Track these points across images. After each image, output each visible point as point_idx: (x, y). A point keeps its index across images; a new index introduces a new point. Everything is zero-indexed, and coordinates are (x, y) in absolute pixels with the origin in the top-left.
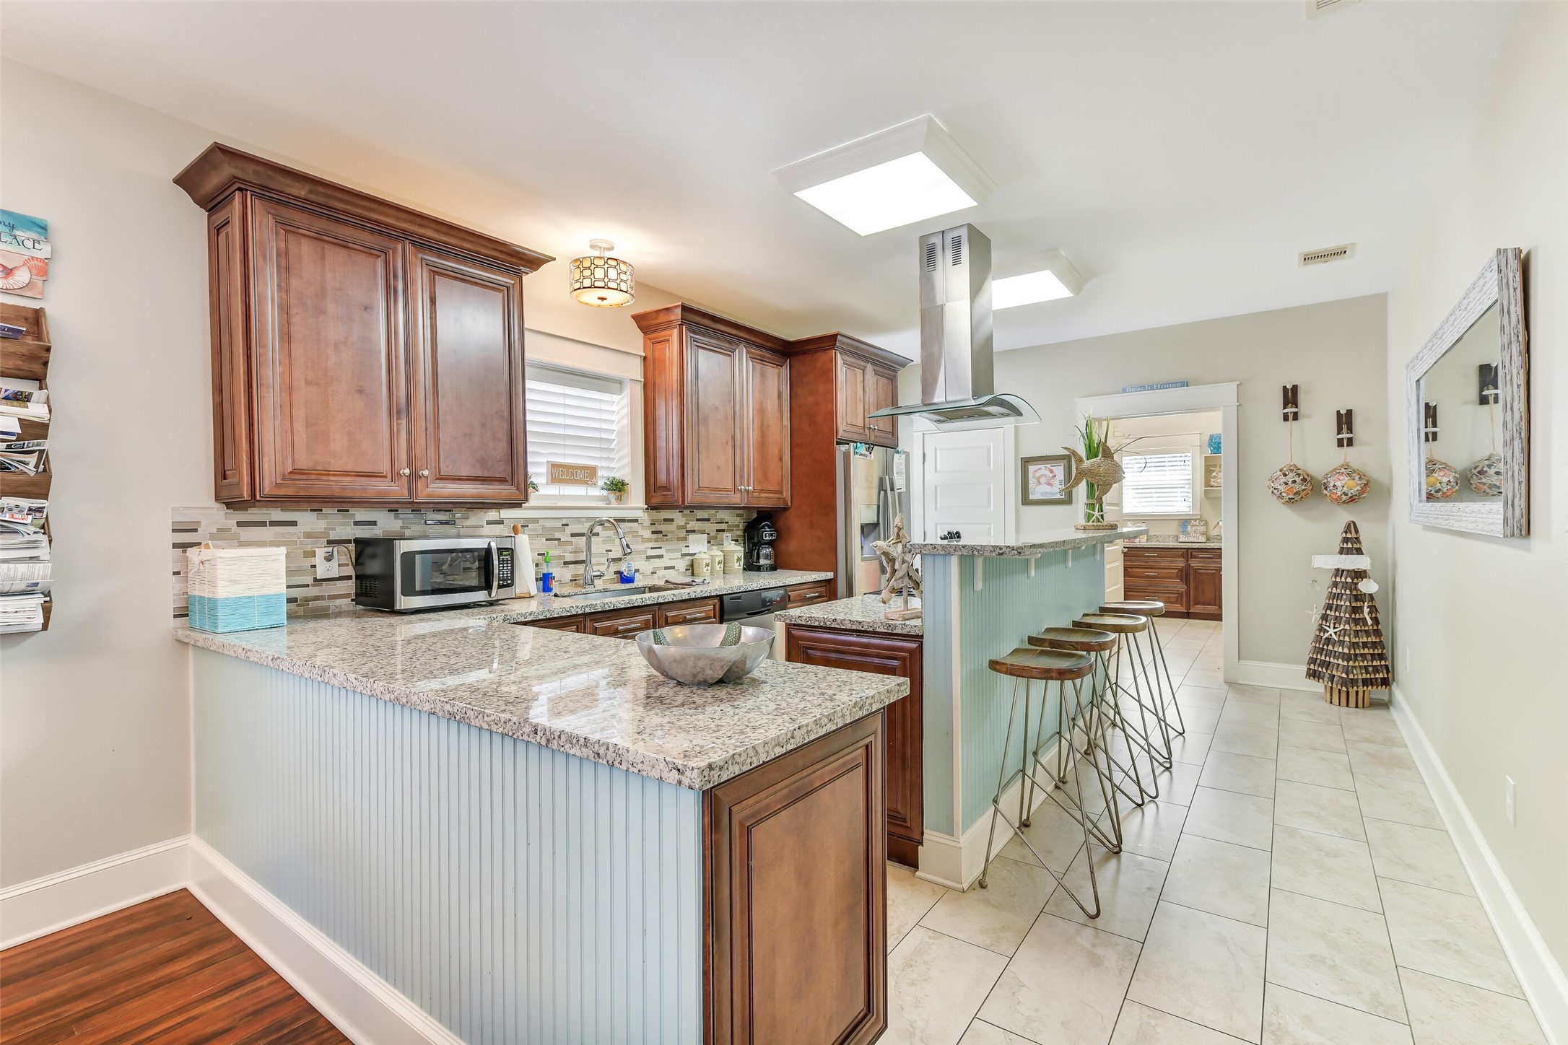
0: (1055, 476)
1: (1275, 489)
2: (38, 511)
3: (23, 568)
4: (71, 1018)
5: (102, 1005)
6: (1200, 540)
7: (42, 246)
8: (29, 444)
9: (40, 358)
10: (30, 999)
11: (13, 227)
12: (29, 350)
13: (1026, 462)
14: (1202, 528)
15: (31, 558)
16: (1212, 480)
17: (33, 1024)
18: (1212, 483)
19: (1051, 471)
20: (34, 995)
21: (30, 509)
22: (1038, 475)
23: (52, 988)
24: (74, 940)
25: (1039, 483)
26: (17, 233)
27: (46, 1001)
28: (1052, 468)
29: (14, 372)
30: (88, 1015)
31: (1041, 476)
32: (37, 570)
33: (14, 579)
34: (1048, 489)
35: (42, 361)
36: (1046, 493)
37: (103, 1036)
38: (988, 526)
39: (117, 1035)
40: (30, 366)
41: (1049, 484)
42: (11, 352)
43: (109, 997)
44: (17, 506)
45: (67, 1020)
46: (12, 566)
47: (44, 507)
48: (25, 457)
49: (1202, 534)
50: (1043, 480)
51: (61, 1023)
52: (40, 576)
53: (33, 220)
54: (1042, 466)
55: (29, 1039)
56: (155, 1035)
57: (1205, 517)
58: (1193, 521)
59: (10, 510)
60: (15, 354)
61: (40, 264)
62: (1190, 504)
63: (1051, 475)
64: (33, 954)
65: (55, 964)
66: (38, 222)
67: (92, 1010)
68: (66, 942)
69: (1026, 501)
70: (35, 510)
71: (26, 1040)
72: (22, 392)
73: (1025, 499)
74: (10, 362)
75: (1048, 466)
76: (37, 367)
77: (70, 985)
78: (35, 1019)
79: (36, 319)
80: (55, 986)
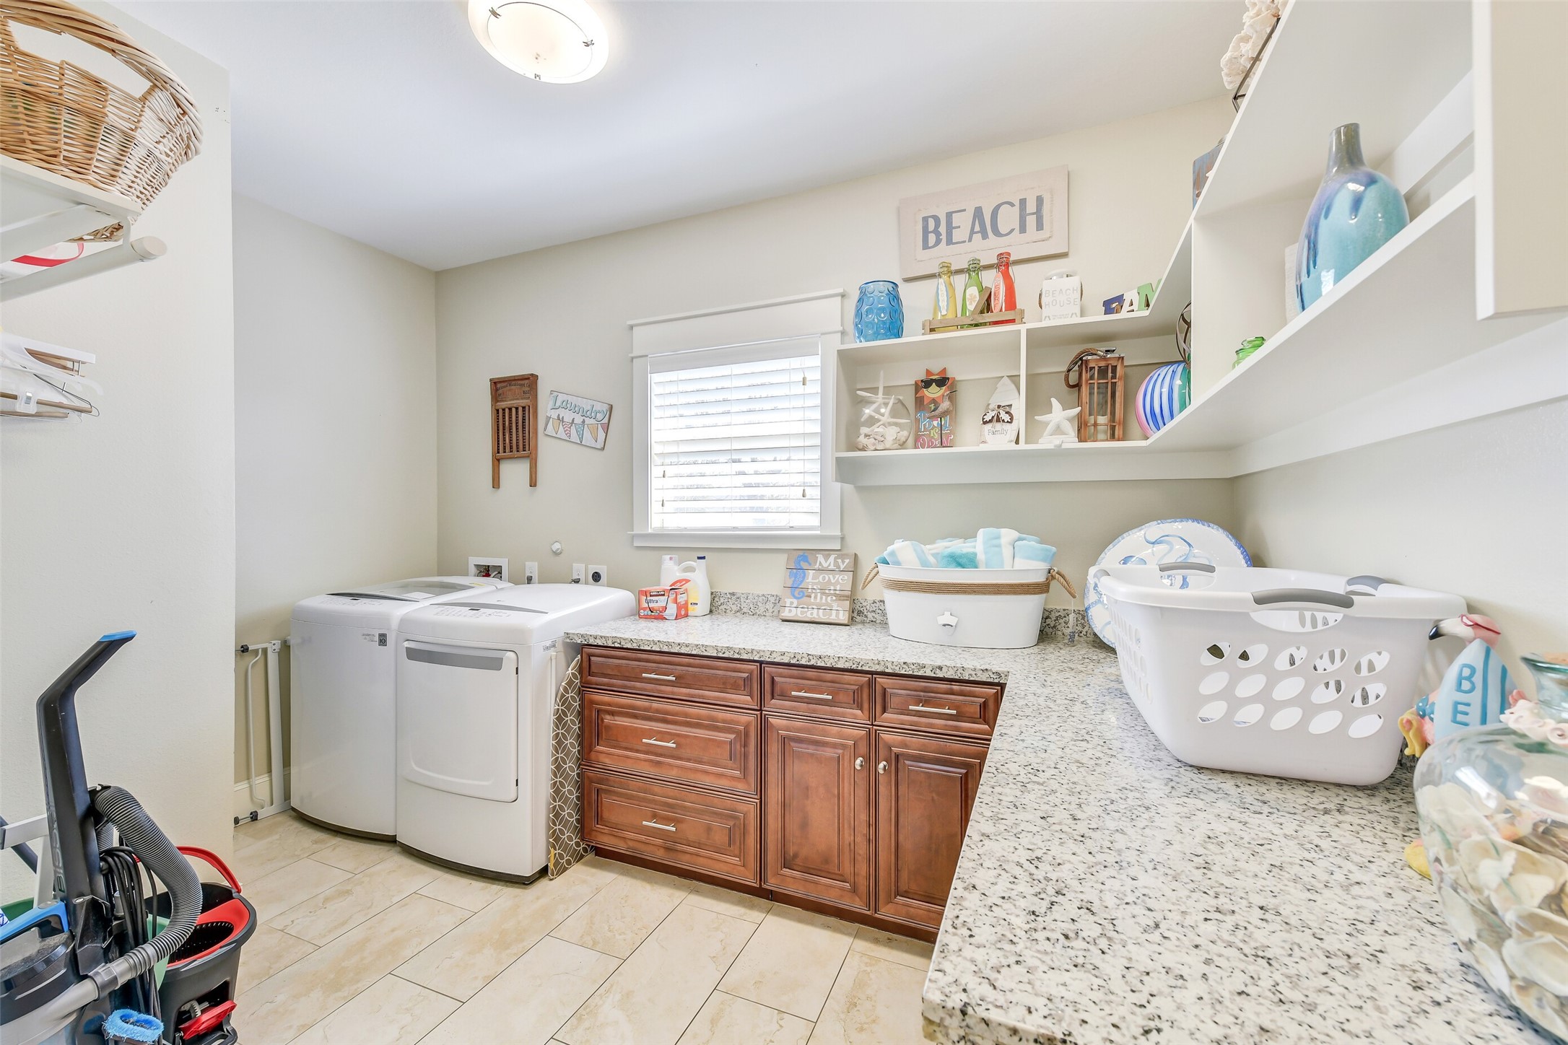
6: (833, 618)
14: (839, 577)
16: (864, 430)
18: (862, 440)
49: (840, 598)
57: (855, 545)
58: (820, 558)
62: (816, 506)
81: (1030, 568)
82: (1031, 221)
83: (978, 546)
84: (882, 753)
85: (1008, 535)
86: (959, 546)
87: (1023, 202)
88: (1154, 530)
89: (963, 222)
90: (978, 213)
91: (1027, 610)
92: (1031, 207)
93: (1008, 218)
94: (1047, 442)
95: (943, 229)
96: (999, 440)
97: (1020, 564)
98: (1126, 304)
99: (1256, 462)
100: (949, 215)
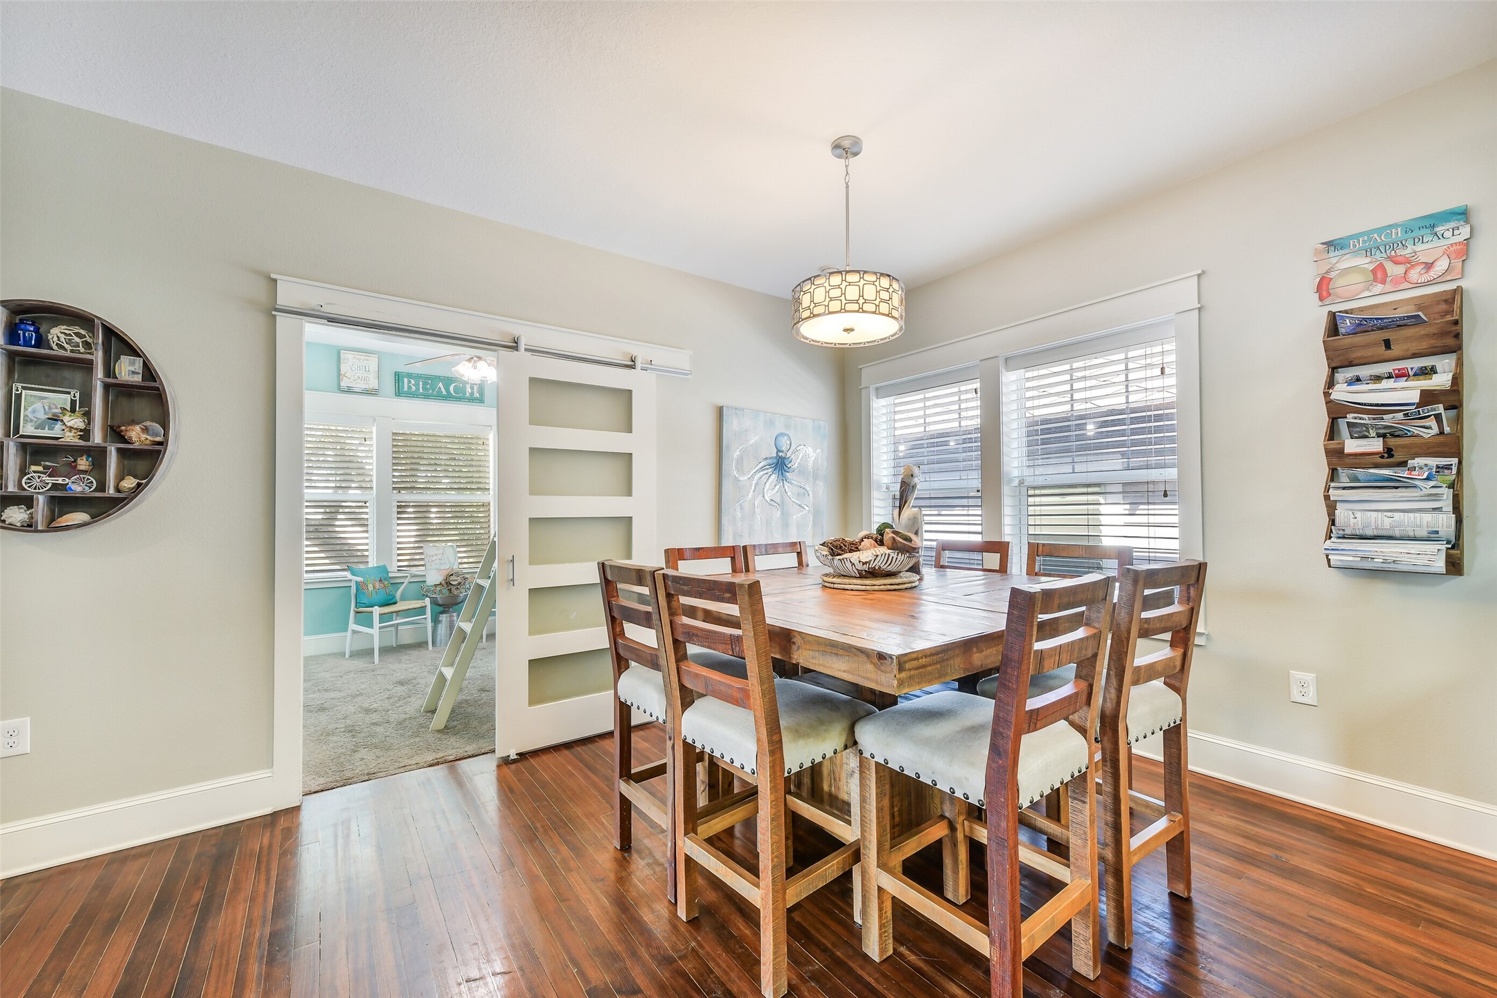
2: (1446, 468)
3: (1427, 517)
4: (1426, 916)
5: (1461, 929)
7: (1462, 230)
8: (1424, 411)
9: (1450, 332)
10: (1413, 882)
11: (1433, 226)
12: (1438, 328)
15: (1434, 509)
17: (1399, 898)
20: (1418, 882)
21: (1438, 467)
23: (1436, 888)
24: (1486, 871)
26: (1437, 229)
27: (1422, 892)
29: (1430, 350)
30: (1441, 925)
32: (1440, 520)
33: (1420, 526)
35: (1452, 334)
37: (1437, 946)
39: (1449, 956)
40: (1444, 341)
42: (1423, 335)
43: (1471, 928)
44: (1426, 465)
45: (1423, 915)
46: (1417, 515)
47: (1452, 465)
48: (1423, 423)
51: (1417, 913)
52: (1445, 525)
53: (1452, 211)
55: (1387, 904)
56: (1479, 983)
59: (1421, 468)
60: (1427, 335)
61: (1458, 247)
64: (1445, 858)
65: (1457, 875)
66: (1457, 211)
67: (1449, 925)
68: (1478, 867)
70: (1442, 468)
71: (1384, 903)
72: (1425, 367)
74: (1425, 343)
76: (1450, 341)
77: (1451, 896)
78: (1403, 896)
79: (1453, 299)
80: (1439, 889)
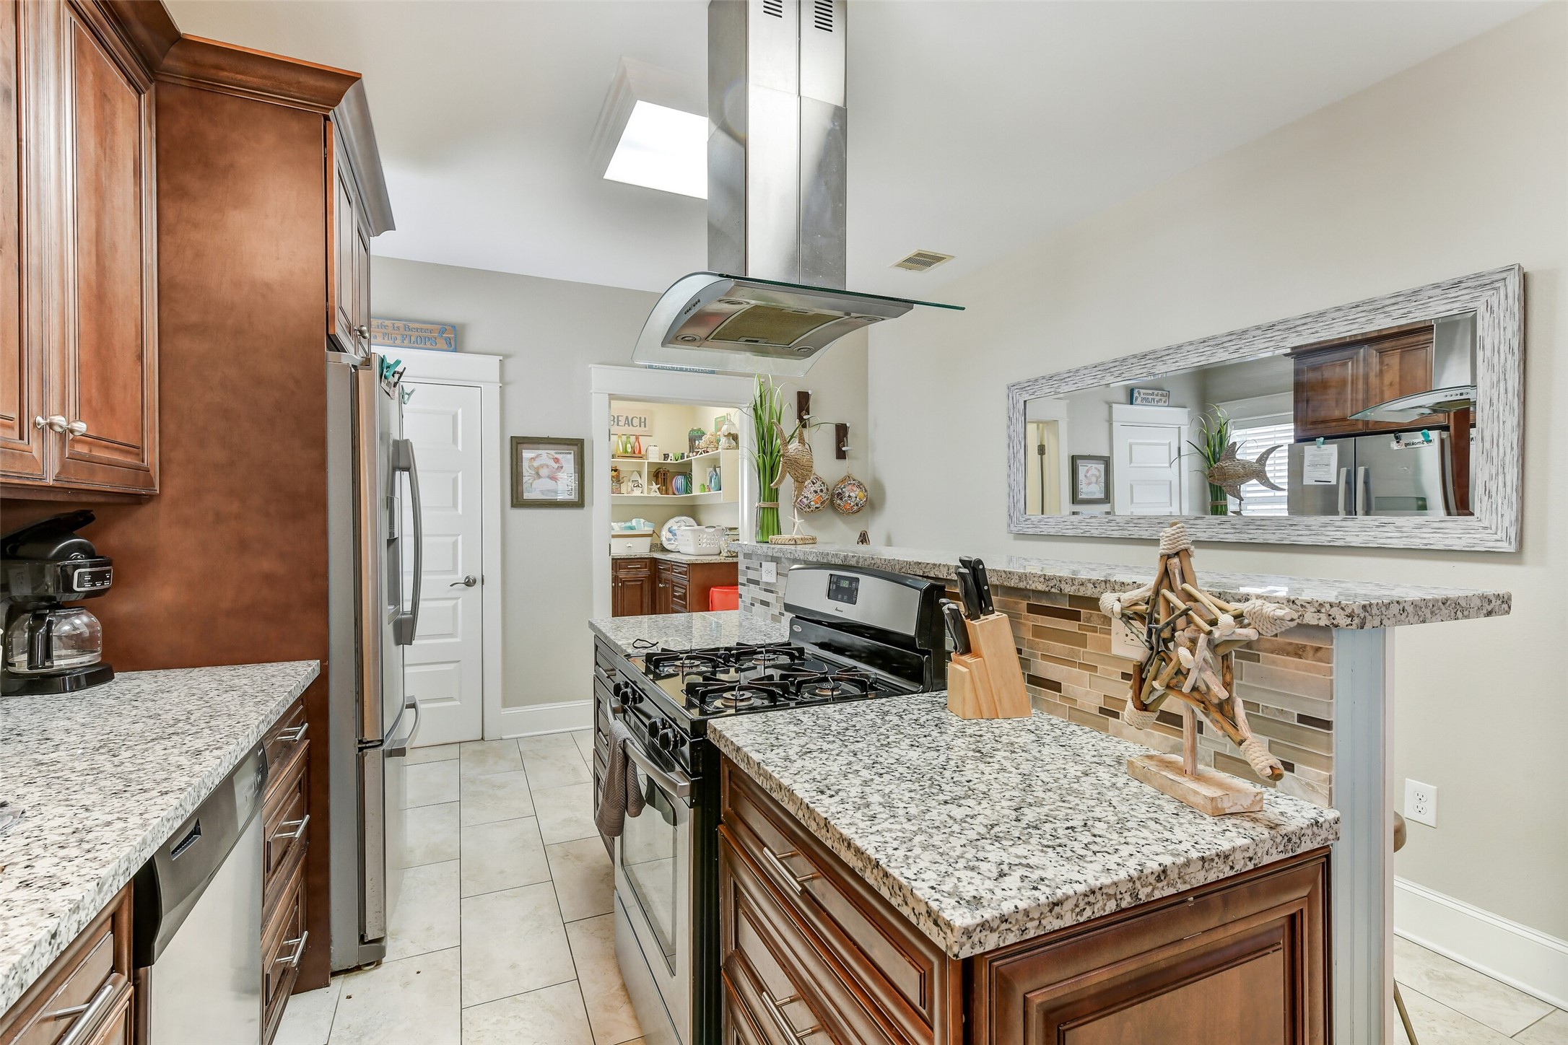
0: (562, 467)
1: (805, 497)
13: (518, 444)
19: (557, 461)
22: (536, 464)
25: (538, 476)
28: (557, 456)
31: (542, 466)
34: (549, 484)
36: (548, 491)
38: (454, 539)
41: (553, 478)
50: (544, 472)
54: (543, 452)
63: (556, 466)
69: (518, 500)
73: (517, 498)
75: (552, 452)
81: (648, 529)
82: (643, 424)
83: (634, 522)
84: (619, 581)
85: (642, 521)
86: (628, 524)
87: (640, 418)
88: (677, 519)
89: (622, 420)
90: (627, 418)
91: (648, 541)
92: (643, 420)
93: (636, 422)
94: (653, 494)
95: (616, 420)
96: (637, 493)
97: (646, 528)
98: (670, 458)
99: (698, 503)
100: (618, 416)
